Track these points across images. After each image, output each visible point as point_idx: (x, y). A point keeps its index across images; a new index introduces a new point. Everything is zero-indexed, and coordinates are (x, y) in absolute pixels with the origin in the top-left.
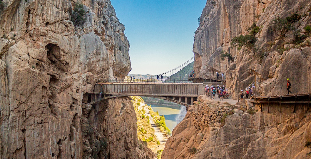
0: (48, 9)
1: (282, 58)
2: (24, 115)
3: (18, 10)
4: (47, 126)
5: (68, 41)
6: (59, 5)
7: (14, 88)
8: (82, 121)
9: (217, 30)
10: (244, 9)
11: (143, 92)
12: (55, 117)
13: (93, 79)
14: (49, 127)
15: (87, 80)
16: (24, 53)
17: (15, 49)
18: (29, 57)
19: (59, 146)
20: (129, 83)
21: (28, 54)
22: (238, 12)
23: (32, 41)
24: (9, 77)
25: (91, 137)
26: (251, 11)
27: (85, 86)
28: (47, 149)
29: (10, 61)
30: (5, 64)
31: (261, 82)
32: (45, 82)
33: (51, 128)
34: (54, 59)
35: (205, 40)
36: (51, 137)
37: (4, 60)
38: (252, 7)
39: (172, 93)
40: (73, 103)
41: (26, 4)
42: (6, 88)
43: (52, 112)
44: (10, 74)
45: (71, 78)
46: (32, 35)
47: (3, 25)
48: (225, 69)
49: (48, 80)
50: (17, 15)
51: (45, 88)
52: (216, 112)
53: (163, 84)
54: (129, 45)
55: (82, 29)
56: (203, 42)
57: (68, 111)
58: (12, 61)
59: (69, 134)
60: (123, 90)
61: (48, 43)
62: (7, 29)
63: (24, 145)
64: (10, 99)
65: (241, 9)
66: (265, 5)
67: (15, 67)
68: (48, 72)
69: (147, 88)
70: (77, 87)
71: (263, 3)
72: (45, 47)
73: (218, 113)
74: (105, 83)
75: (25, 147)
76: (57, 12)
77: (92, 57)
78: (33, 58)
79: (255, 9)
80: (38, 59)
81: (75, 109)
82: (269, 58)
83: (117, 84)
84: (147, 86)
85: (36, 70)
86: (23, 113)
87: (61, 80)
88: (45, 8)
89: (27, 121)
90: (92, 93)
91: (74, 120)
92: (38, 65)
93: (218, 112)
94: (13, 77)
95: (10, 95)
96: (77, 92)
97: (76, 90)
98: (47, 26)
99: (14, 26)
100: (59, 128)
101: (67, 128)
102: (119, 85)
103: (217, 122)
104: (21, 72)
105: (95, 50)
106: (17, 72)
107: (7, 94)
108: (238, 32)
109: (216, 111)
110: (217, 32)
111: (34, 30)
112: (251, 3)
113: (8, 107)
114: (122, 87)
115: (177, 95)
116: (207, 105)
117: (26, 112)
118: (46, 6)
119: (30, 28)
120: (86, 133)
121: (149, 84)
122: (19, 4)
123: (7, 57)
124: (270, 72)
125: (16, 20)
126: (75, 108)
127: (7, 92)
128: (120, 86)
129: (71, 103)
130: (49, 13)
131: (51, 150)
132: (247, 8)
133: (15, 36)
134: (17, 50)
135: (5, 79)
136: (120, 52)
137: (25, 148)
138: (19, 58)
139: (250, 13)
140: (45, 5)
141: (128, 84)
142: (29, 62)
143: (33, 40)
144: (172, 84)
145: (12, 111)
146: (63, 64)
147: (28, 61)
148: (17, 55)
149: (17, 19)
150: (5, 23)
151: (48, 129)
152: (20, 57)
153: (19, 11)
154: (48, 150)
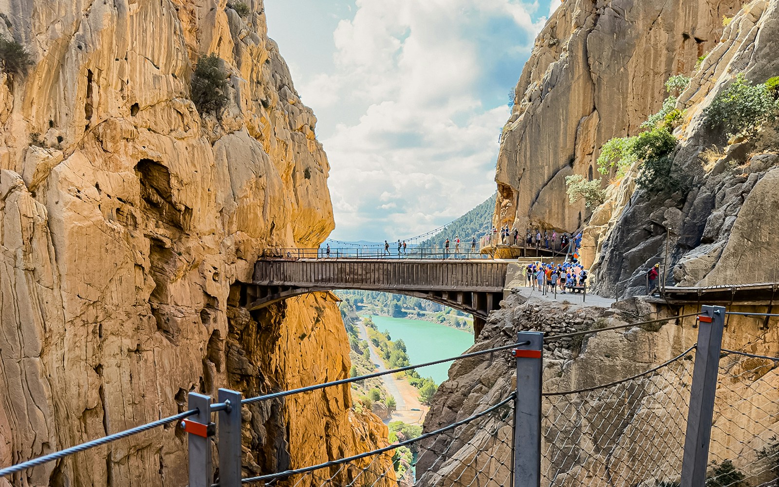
0: (133, 70)
1: (743, 192)
2: (98, 331)
3: (63, 73)
4: (151, 359)
5: (186, 152)
6: (158, 59)
7: (70, 269)
8: (229, 346)
9: (560, 122)
10: (642, 60)
11: (372, 280)
12: (167, 338)
13: (250, 249)
14: (156, 360)
15: (238, 250)
16: (88, 183)
17: (66, 174)
18: (100, 194)
19: (178, 405)
20: (338, 258)
21: (97, 186)
22: (622, 70)
23: (103, 152)
24: (56, 243)
25: (248, 385)
26: (660, 65)
27: (233, 265)
28: (153, 410)
29: (57, 203)
30: (46, 210)
31: (677, 253)
32: (139, 255)
33: (158, 364)
34: (156, 198)
35: (528, 149)
36: (160, 384)
37: (41, 199)
38: (664, 52)
39: (441, 283)
40: (208, 306)
41: (80, 55)
42: (53, 269)
43: (159, 327)
44: (59, 235)
45: (198, 245)
46: (101, 139)
47: (30, 113)
48: (577, 223)
49: (147, 251)
50: (62, 87)
51: (140, 269)
52: (559, 325)
53: (419, 260)
54: (328, 165)
55: (217, 121)
56: (523, 154)
57: (195, 323)
58: (61, 203)
59: (201, 378)
60: (324, 277)
61: (141, 157)
62: (41, 122)
63: (100, 402)
64: (64, 294)
65: (634, 58)
66: (702, 46)
67: (70, 218)
68: (146, 232)
69: (381, 272)
70: (215, 268)
71: (696, 39)
72: (134, 168)
73: (565, 327)
74: (279, 259)
75: (103, 405)
76: (155, 77)
77: (245, 194)
78: (108, 196)
79: (673, 59)
80: (120, 199)
81: (211, 320)
82: (706, 192)
83: (309, 262)
84: (381, 267)
85: (119, 225)
86: (95, 326)
87: (176, 250)
88: (127, 67)
89: (105, 345)
90: (251, 282)
91: (210, 346)
92: (121, 213)
93: (564, 325)
94: (67, 242)
95: (64, 285)
96: (214, 280)
97: (212, 274)
98: (134, 113)
99: (56, 114)
100: (177, 364)
101: (195, 362)
102: (314, 263)
103: (562, 347)
104: (84, 229)
105: (254, 176)
106: (75, 229)
107: (56, 282)
108: (617, 125)
109: (560, 323)
110: (562, 127)
111: (103, 124)
112: (663, 42)
113: (61, 314)
114: (320, 268)
115: (454, 288)
116: (537, 309)
117: (101, 325)
118: (129, 60)
119: (95, 120)
120: (237, 376)
121: (386, 260)
122: (64, 56)
123: (48, 193)
124: (707, 228)
125: (60, 99)
126: (212, 317)
127: (55, 277)
128: (316, 266)
129: (201, 306)
130: (138, 80)
131: (161, 413)
132: (650, 55)
133: (60, 139)
134: (71, 176)
135: (48, 246)
136: (308, 184)
137: (104, 409)
138: (77, 196)
139: (656, 70)
140: (126, 59)
141: (335, 260)
142: (99, 206)
143: (104, 150)
144: (441, 261)
145: (70, 323)
146: (180, 211)
147: (98, 204)
148: (71, 188)
149: (62, 96)
150: (35, 107)
151: (152, 365)
152: (78, 194)
153: (64, 77)
154: (154, 413)
